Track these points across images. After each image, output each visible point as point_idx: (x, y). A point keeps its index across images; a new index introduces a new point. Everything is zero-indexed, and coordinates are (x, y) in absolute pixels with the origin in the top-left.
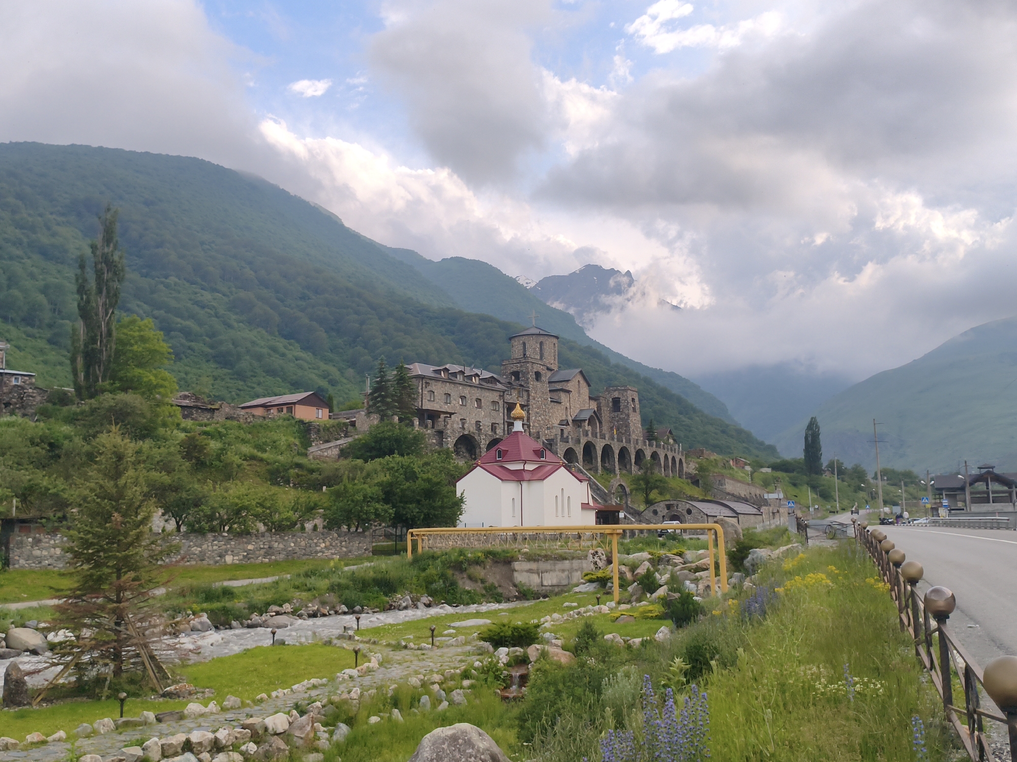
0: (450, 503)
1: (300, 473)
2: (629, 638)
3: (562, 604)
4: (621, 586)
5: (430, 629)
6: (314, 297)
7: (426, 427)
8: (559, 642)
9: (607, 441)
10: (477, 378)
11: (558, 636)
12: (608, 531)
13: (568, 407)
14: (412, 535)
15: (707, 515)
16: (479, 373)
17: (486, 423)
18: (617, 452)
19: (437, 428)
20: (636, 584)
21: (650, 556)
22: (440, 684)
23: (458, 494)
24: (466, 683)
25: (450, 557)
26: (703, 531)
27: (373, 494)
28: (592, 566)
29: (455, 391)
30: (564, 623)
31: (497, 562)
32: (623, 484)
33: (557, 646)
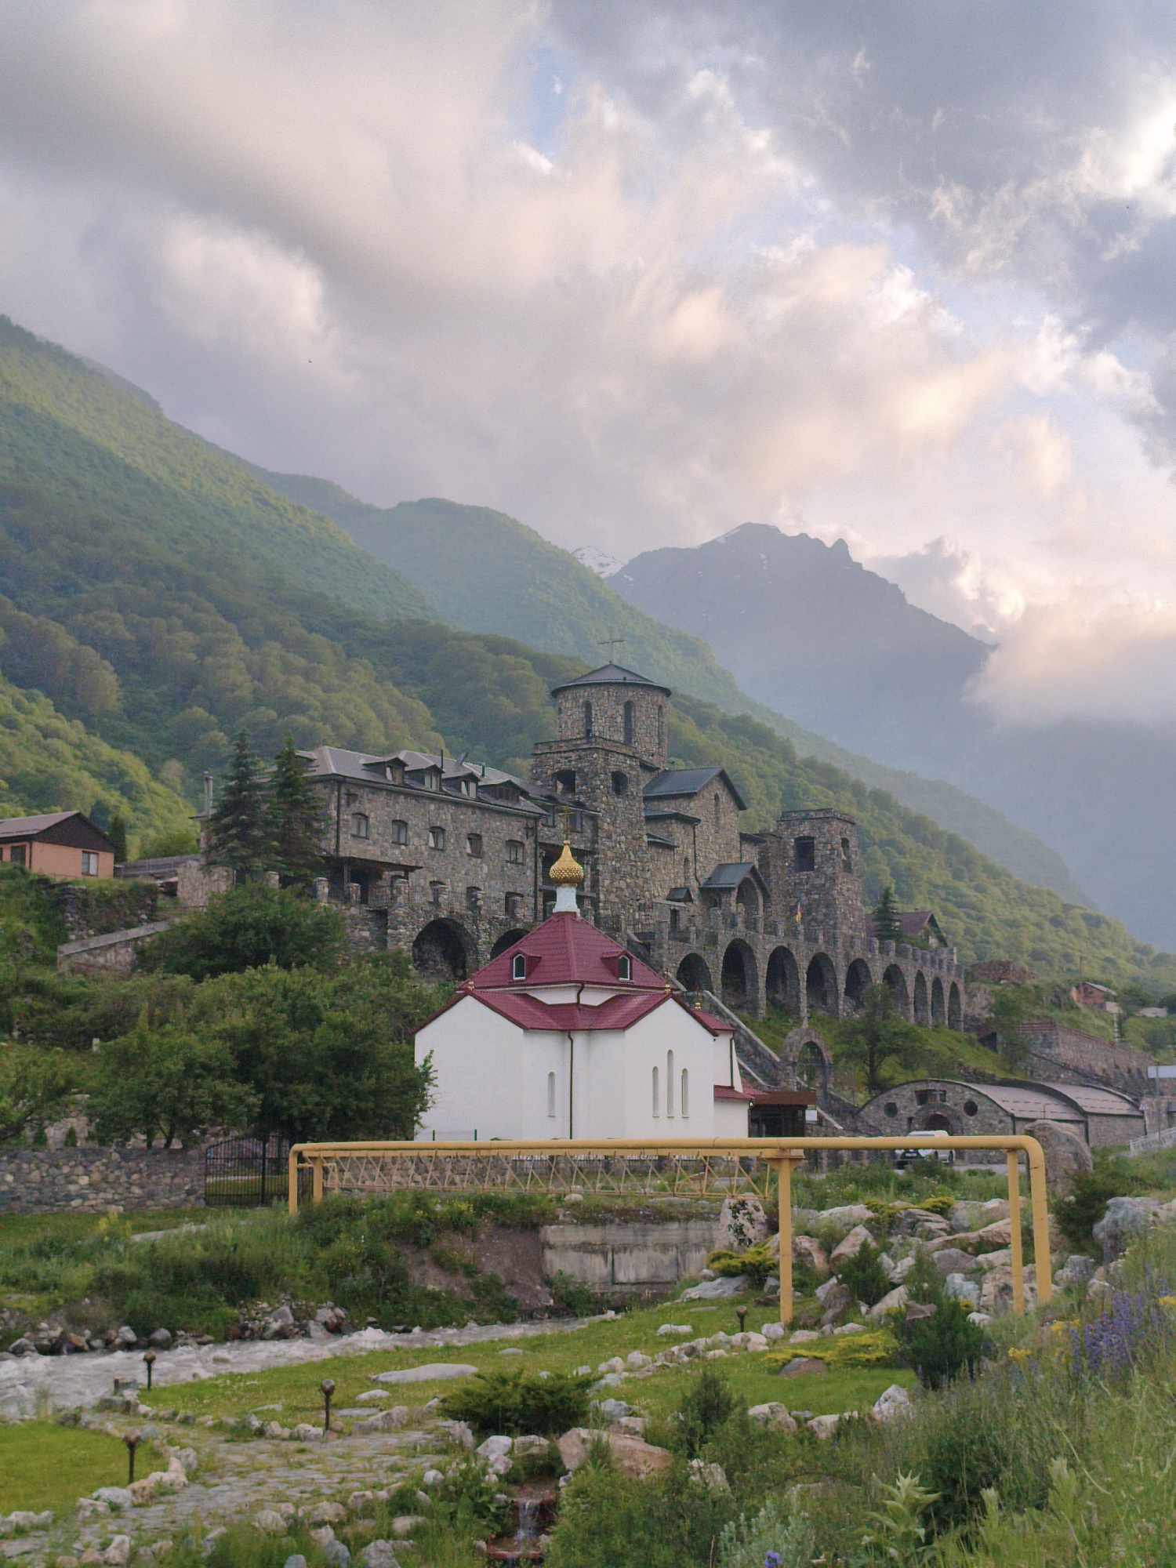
0: (398, 1083)
1: (39, 1005)
2: (808, 1414)
3: (656, 1329)
4: (799, 1286)
5: (323, 1389)
6: (88, 587)
7: (347, 899)
8: (637, 1423)
9: (779, 940)
10: (472, 786)
11: (636, 1408)
12: (768, 1153)
13: (691, 858)
14: (301, 1158)
15: (1012, 1116)
16: (478, 774)
17: (492, 892)
18: (803, 965)
19: (373, 903)
20: (834, 1280)
21: (870, 1214)
22: (337, 1526)
23: (419, 1061)
24: (402, 1523)
25: (391, 1212)
26: (1000, 1154)
27: (210, 1058)
28: (732, 1237)
29: (419, 817)
30: (654, 1376)
31: (503, 1225)
32: (817, 1041)
33: (631, 1432)
